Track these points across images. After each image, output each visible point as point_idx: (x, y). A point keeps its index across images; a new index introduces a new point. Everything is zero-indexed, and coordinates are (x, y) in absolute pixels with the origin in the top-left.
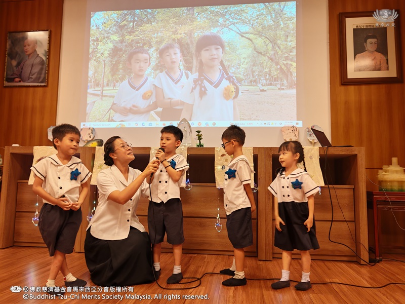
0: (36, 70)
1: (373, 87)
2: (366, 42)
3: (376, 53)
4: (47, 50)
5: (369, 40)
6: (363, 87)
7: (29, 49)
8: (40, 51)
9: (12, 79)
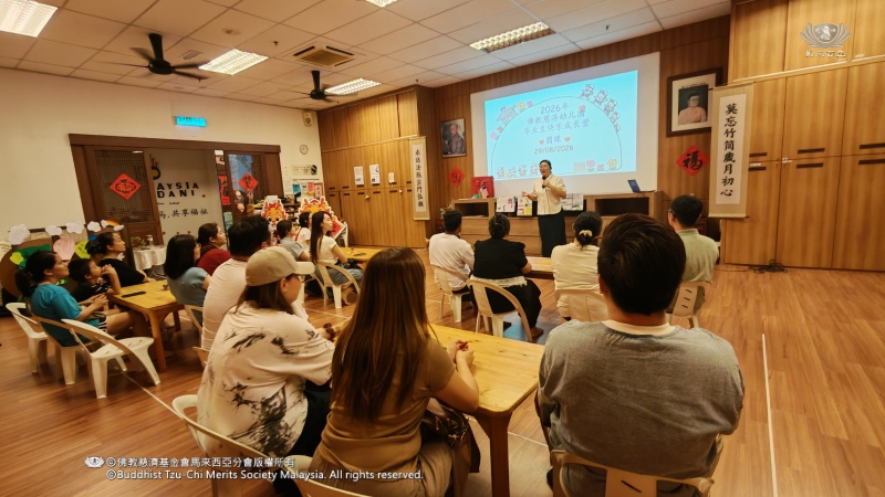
0: (459, 145)
2: (689, 99)
3: (697, 108)
4: (464, 131)
5: (692, 98)
7: (453, 132)
8: (461, 132)
9: (446, 154)
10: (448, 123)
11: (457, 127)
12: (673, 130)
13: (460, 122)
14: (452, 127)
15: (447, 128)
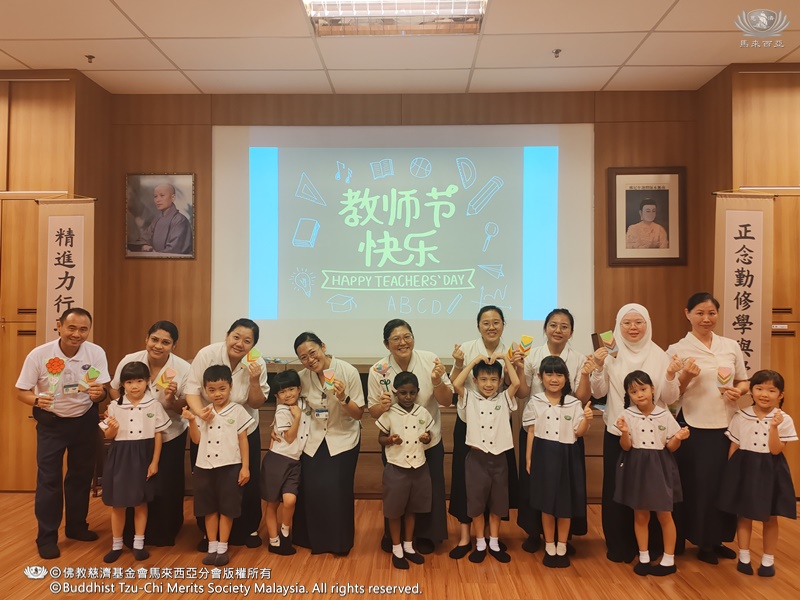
0: (176, 233)
1: (649, 270)
2: (641, 209)
3: (654, 224)
4: (191, 204)
5: (646, 207)
6: (637, 270)
7: (162, 202)
8: (183, 205)
9: (138, 248)
10: (148, 181)
11: (174, 190)
12: (620, 255)
13: (182, 183)
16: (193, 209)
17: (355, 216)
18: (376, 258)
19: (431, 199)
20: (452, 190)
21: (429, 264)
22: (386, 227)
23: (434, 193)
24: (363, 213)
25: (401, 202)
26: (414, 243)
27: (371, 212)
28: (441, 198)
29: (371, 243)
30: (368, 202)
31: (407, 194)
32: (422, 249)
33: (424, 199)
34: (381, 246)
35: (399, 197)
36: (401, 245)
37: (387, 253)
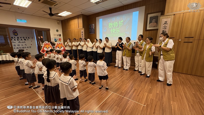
0: (93, 31)
1: (153, 31)
2: (153, 20)
7: (92, 27)
8: (94, 27)
9: (90, 33)
10: (91, 25)
11: (93, 26)
12: (147, 29)
13: (94, 25)
14: (92, 26)
15: (90, 26)
16: (95, 28)
17: (110, 27)
18: (112, 32)
19: (119, 23)
20: (122, 21)
21: (119, 33)
22: (114, 28)
23: (120, 22)
24: (111, 26)
25: (116, 24)
26: (117, 30)
27: (112, 26)
28: (121, 23)
29: (112, 30)
30: (112, 24)
31: (116, 23)
32: (118, 31)
33: (118, 23)
34: (113, 30)
35: (115, 23)
36: (115, 30)
37: (114, 31)
